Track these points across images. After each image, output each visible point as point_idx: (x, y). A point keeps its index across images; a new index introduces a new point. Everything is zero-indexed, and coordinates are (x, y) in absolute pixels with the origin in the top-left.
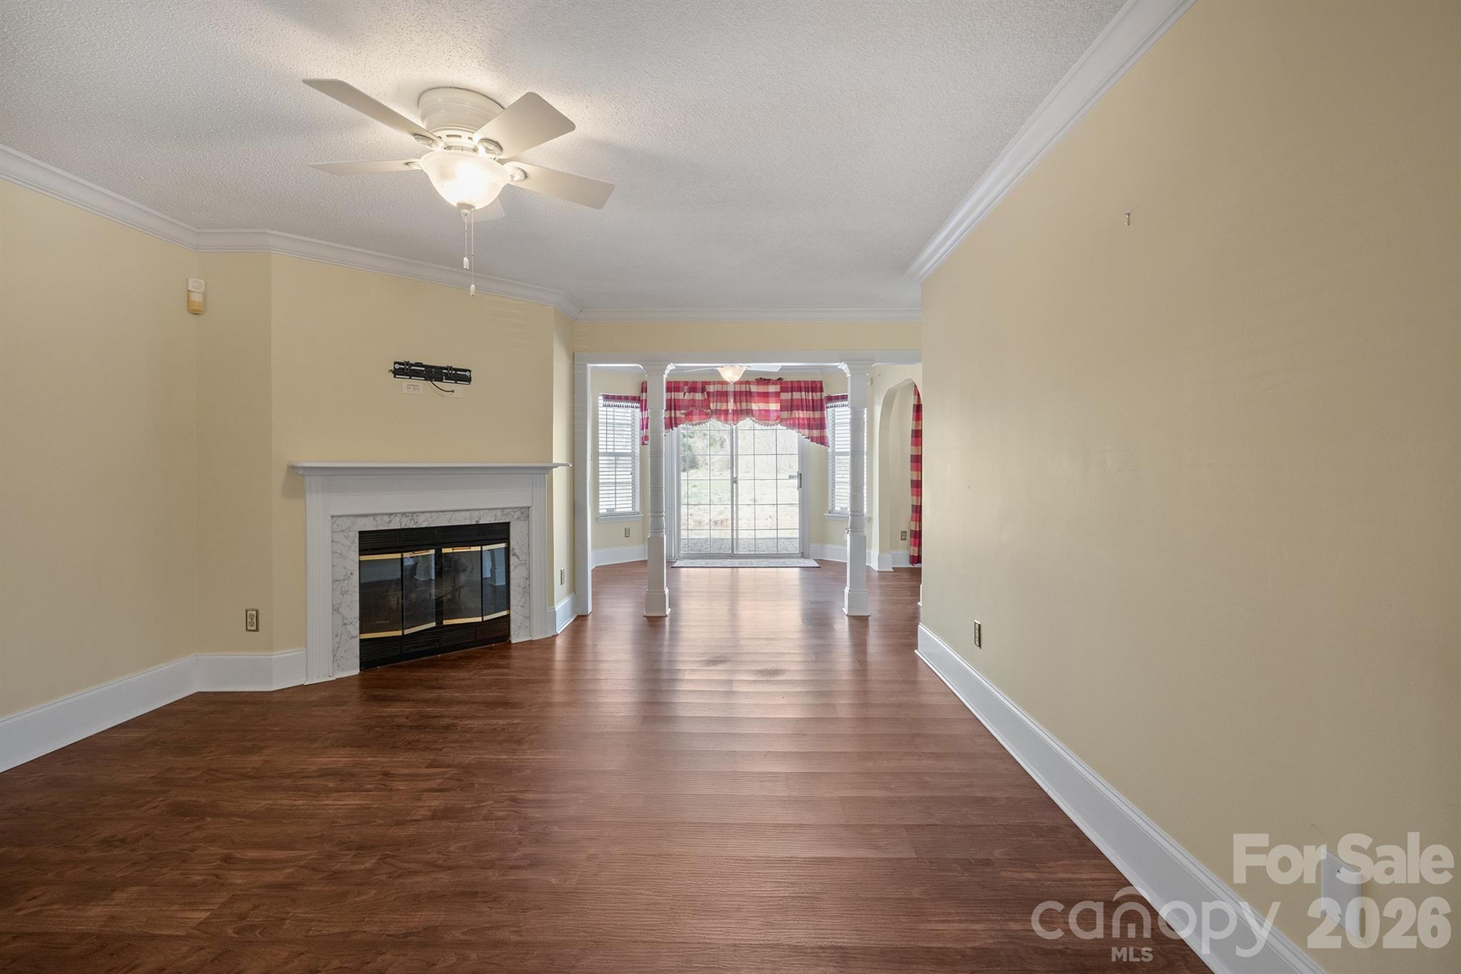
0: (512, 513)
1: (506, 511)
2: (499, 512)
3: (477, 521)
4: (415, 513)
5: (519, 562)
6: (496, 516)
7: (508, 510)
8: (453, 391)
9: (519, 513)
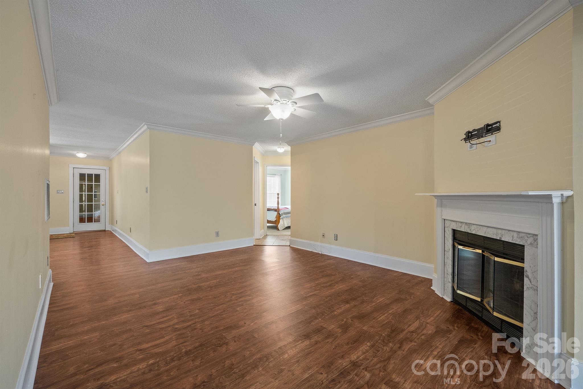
0: (526, 238)
1: (521, 235)
2: (515, 235)
3: (500, 238)
4: (470, 224)
5: (531, 286)
6: (513, 237)
7: (523, 235)
8: (490, 141)
9: (532, 239)
